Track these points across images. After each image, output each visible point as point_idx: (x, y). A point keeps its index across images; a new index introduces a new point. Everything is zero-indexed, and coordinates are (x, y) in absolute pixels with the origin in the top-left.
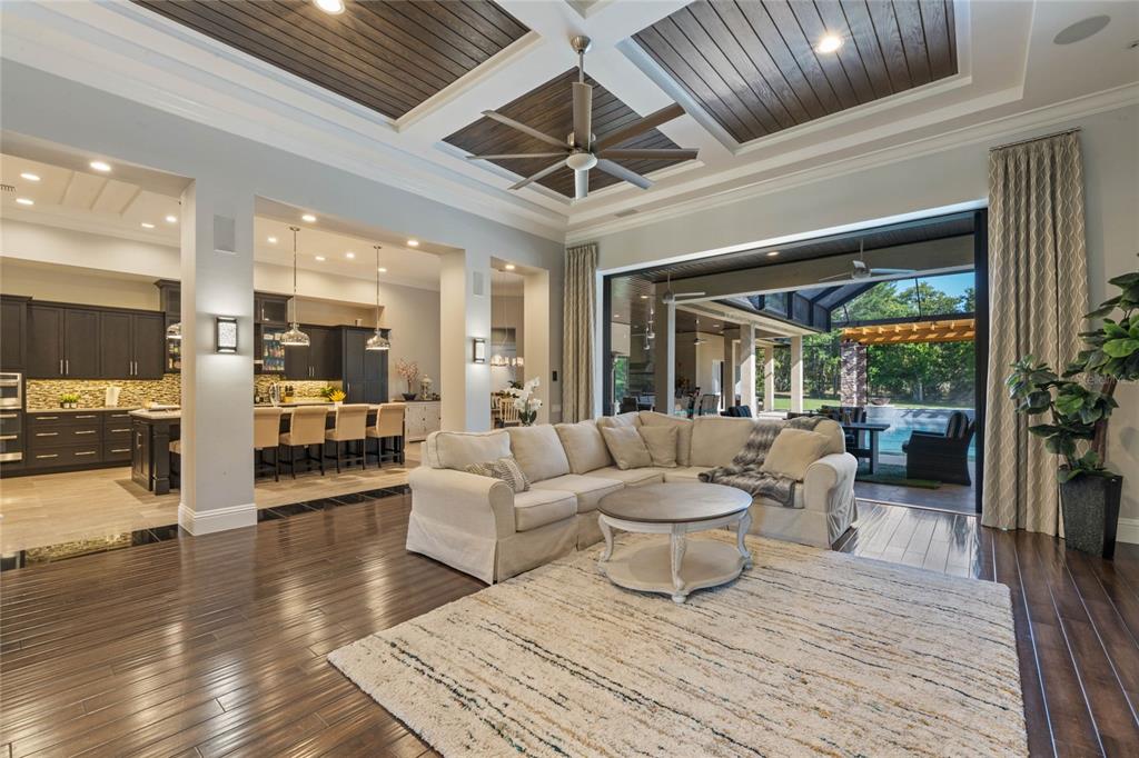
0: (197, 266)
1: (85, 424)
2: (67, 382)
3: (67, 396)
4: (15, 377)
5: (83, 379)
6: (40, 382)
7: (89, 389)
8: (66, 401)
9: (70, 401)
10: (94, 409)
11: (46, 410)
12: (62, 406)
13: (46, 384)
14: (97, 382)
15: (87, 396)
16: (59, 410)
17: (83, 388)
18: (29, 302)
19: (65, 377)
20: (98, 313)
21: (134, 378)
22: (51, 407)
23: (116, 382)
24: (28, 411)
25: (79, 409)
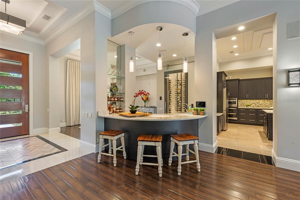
0: (277, 50)
1: (252, 112)
2: (248, 100)
3: (248, 104)
4: (236, 99)
5: (252, 99)
6: (242, 100)
7: (254, 102)
8: (248, 106)
9: (249, 106)
10: (255, 108)
11: (243, 107)
12: (247, 107)
13: (243, 101)
14: (256, 100)
15: (253, 104)
16: (246, 107)
17: (252, 102)
18: (239, 80)
19: (247, 99)
20: (256, 80)
21: (267, 99)
22: (244, 107)
23: (262, 100)
24: (239, 107)
25: (251, 108)
